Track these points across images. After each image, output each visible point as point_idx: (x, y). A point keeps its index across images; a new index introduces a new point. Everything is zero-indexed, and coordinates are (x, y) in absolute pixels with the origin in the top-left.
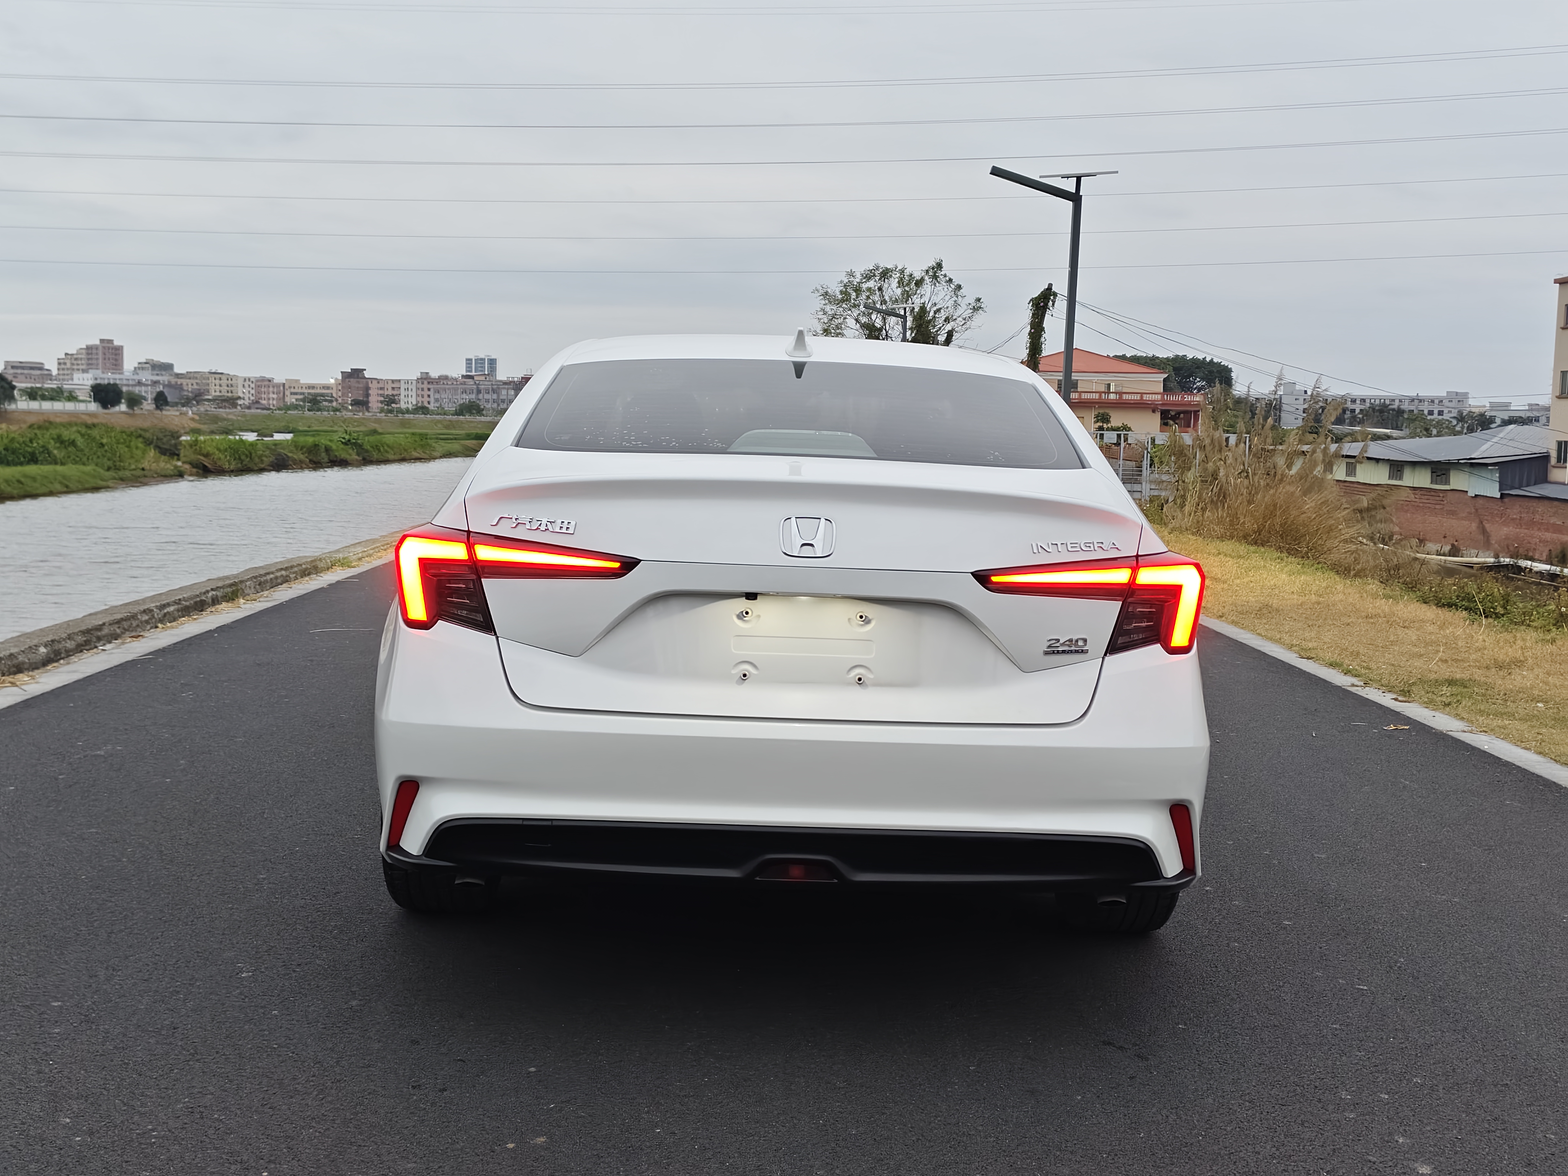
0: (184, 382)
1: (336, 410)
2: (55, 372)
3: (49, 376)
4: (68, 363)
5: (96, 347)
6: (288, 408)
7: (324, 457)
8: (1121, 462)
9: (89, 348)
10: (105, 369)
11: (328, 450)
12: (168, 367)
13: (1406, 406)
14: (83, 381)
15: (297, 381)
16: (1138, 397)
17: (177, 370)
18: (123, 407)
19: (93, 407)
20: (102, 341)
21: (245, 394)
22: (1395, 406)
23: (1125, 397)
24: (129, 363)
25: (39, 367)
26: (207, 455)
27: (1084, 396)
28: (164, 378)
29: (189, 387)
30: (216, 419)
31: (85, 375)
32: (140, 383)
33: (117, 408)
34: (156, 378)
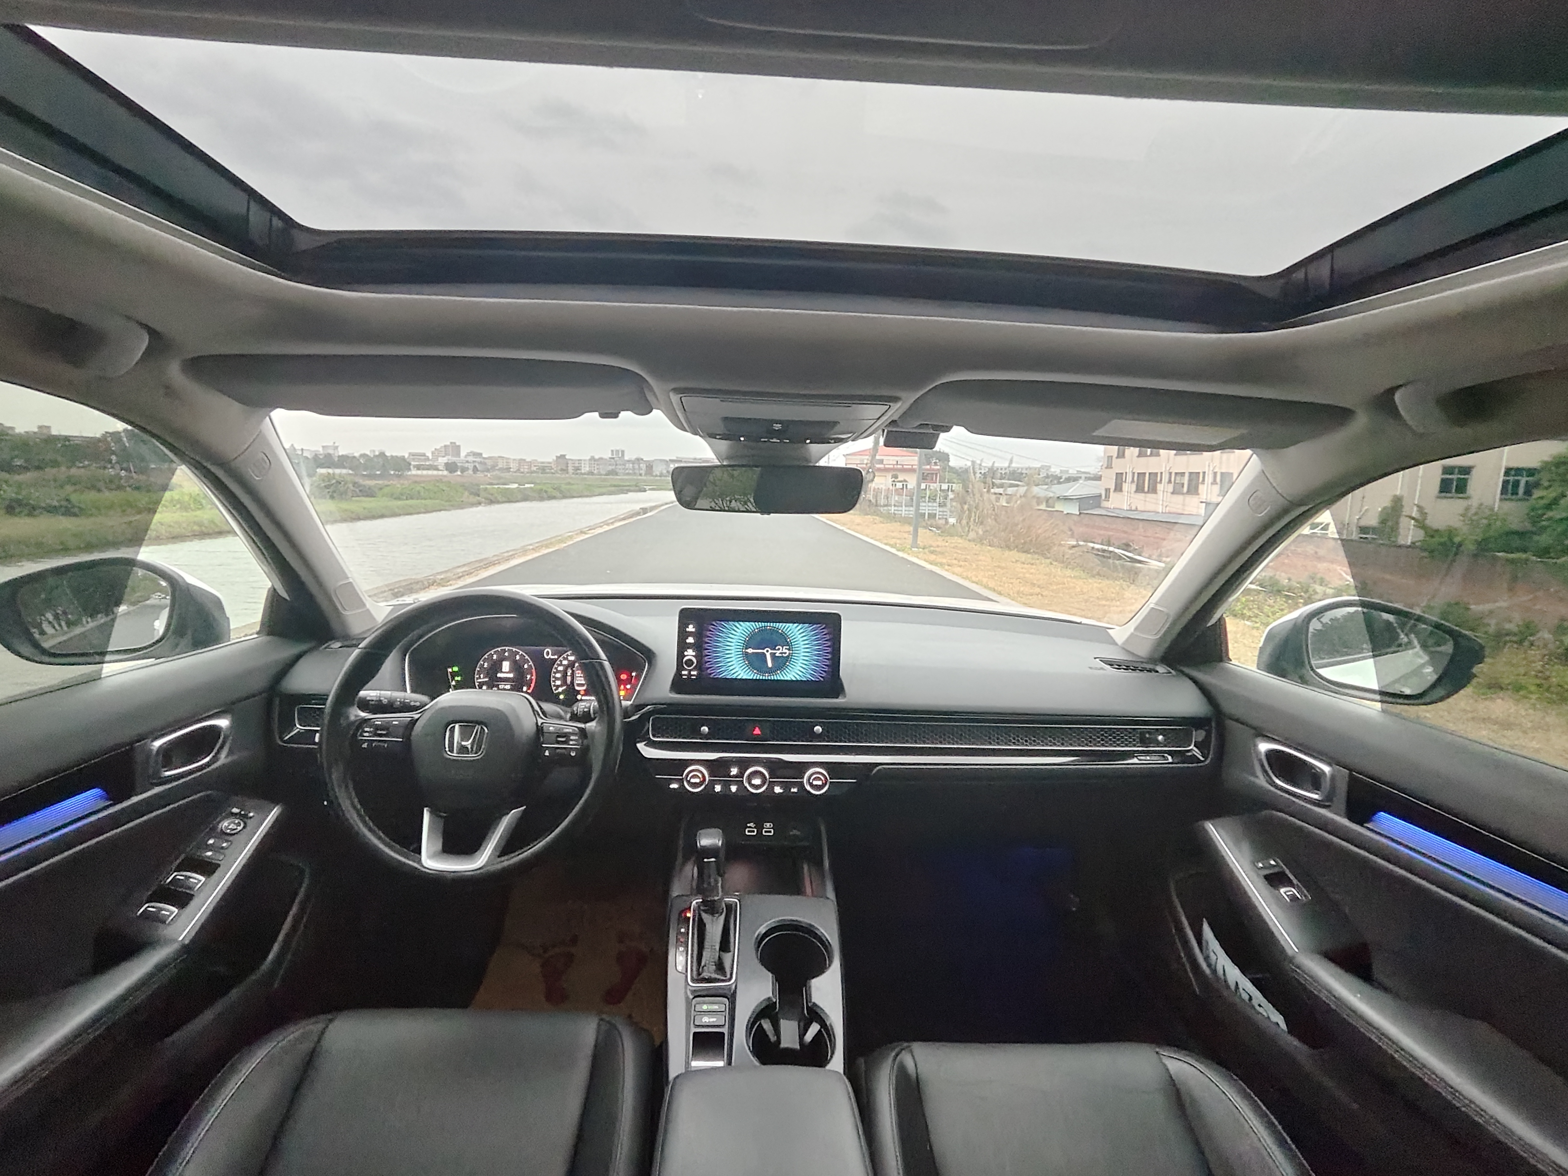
0: (486, 461)
1: (553, 473)
2: (430, 458)
3: (428, 459)
4: (436, 453)
5: (448, 446)
6: (532, 472)
7: (545, 495)
8: (904, 497)
9: (445, 446)
10: (453, 456)
11: (546, 492)
12: (480, 455)
13: (1024, 471)
14: (442, 461)
15: (536, 460)
16: (910, 467)
17: (484, 456)
18: (459, 473)
19: (445, 473)
20: (451, 443)
21: (514, 466)
22: (1019, 471)
23: (905, 467)
24: (463, 454)
25: (424, 455)
26: (492, 495)
27: (887, 466)
28: (478, 460)
29: (489, 463)
30: (500, 478)
31: (444, 459)
32: (467, 462)
33: (456, 474)
34: (475, 459)
